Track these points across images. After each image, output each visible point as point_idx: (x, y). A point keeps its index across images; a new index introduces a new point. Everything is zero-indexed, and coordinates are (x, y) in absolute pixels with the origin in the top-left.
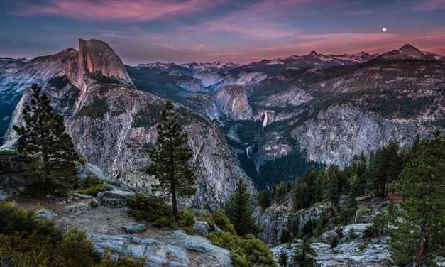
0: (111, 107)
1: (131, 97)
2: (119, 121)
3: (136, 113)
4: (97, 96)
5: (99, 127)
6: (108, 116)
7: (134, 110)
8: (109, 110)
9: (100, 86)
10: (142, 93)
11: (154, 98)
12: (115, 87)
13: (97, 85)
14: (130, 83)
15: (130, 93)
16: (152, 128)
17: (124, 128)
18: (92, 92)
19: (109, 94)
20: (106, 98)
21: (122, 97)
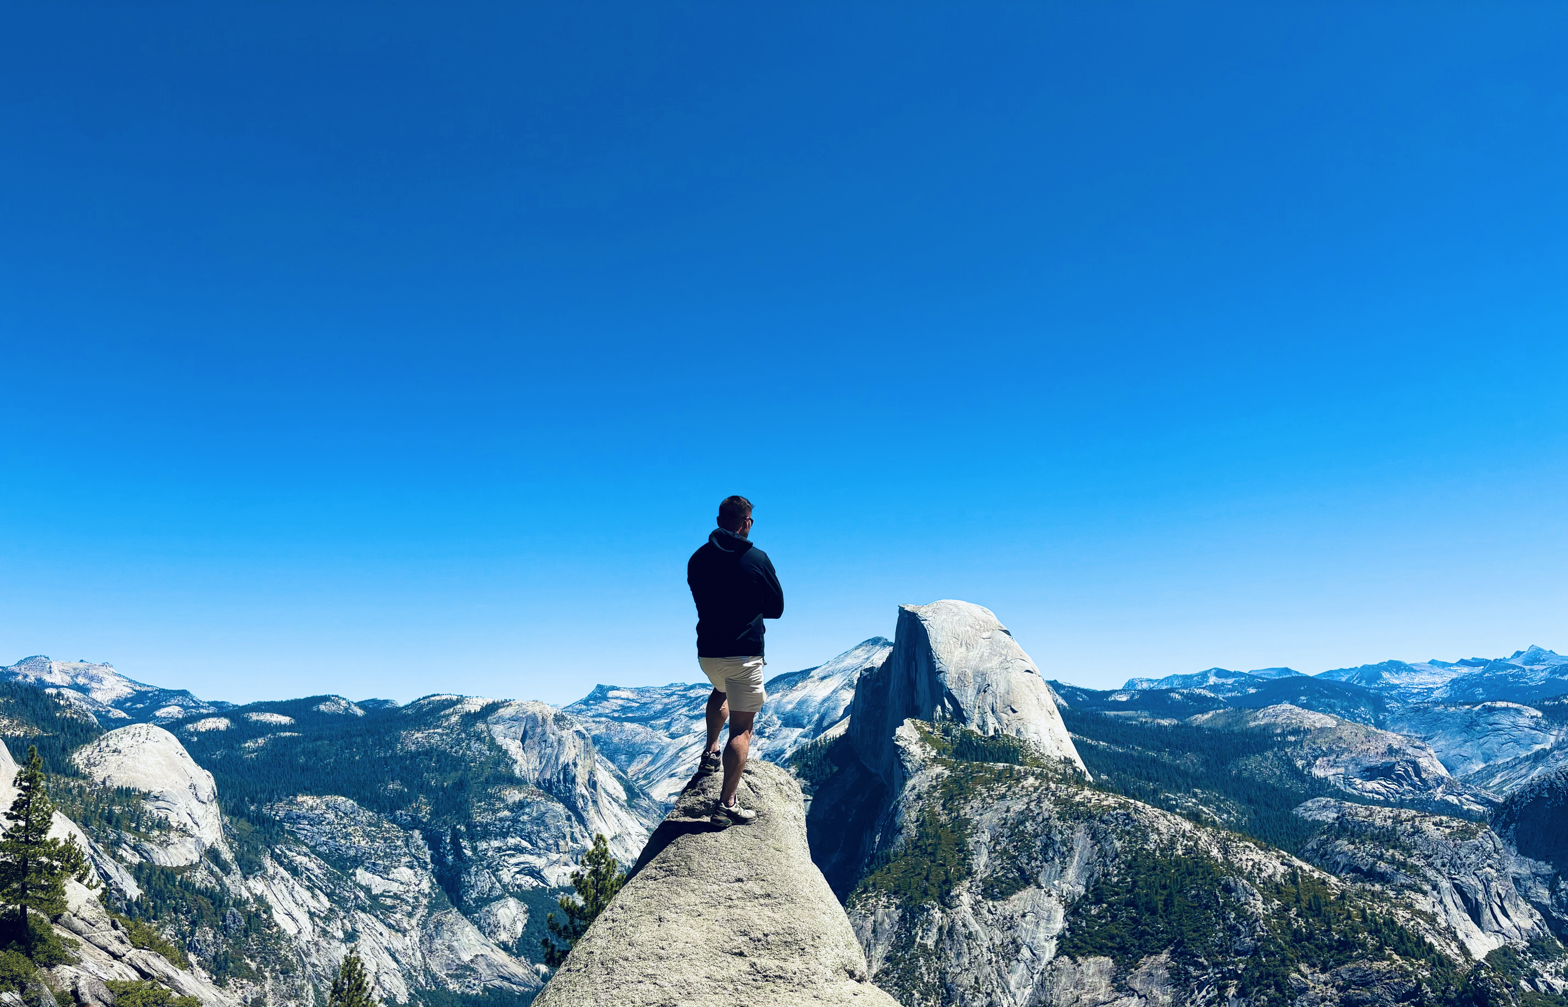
0: (981, 862)
1: (1061, 817)
2: (1009, 924)
3: (1081, 890)
4: (933, 814)
5: (930, 943)
6: (966, 899)
7: (1071, 873)
8: (970, 873)
9: (947, 773)
10: (1111, 801)
11: (1162, 825)
12: (999, 777)
13: (939, 769)
14: (1068, 761)
15: (1058, 801)
16: (1147, 963)
17: (1025, 953)
18: (919, 797)
19: (976, 803)
20: (968, 821)
21: (1024, 816)
